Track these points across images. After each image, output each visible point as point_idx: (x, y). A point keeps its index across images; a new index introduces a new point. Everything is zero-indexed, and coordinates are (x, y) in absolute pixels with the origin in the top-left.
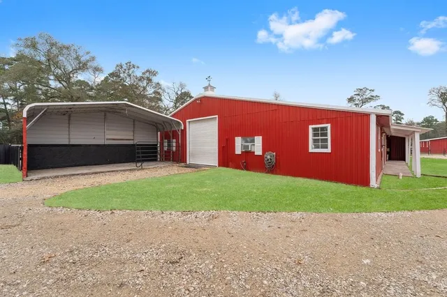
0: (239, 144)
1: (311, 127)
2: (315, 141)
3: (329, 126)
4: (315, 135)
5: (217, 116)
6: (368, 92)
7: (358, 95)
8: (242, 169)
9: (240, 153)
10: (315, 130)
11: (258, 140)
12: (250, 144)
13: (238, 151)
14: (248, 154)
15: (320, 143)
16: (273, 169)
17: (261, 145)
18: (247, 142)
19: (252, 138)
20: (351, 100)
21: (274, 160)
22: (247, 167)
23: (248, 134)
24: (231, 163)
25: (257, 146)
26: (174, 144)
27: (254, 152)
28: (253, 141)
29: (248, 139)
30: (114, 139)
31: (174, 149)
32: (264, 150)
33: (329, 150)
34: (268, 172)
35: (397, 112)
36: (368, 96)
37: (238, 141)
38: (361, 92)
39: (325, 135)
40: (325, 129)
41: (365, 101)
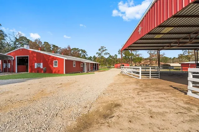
1: (54, 61)
5: (29, 56)
11: (42, 64)
13: (36, 67)
16: (46, 72)
18: (38, 64)
20: (100, 50)
22: (38, 72)
23: (39, 62)
24: (33, 71)
25: (41, 66)
26: (9, 65)
28: (40, 64)
31: (9, 67)
35: (116, 55)
36: (104, 49)
37: (36, 64)
38: (102, 48)
39: (57, 63)
40: (57, 62)
41: (103, 51)
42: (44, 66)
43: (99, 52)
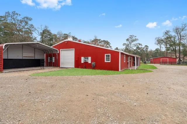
0: (83, 60)
1: (105, 55)
2: (107, 59)
3: (110, 54)
4: (107, 57)
5: (74, 49)
6: (134, 37)
7: (130, 38)
8: (84, 68)
9: (83, 63)
10: (107, 55)
11: (90, 58)
12: (87, 60)
13: (82, 62)
14: (86, 63)
15: (108, 59)
16: (95, 68)
17: (91, 60)
18: (85, 59)
19: (87, 58)
20: (128, 40)
21: (95, 65)
22: (86, 68)
23: (86, 56)
24: (79, 67)
25: (89, 60)
26: (54, 59)
27: (88, 62)
28: (88, 58)
29: (86, 58)
30: (26, 57)
31: (54, 61)
32: (92, 62)
33: (110, 62)
34: (93, 69)
35: (146, 46)
36: (134, 39)
37: (83, 58)
38: (131, 37)
39: (109, 57)
40: (109, 55)
41: (133, 41)
42: (92, 61)
43: (127, 43)
